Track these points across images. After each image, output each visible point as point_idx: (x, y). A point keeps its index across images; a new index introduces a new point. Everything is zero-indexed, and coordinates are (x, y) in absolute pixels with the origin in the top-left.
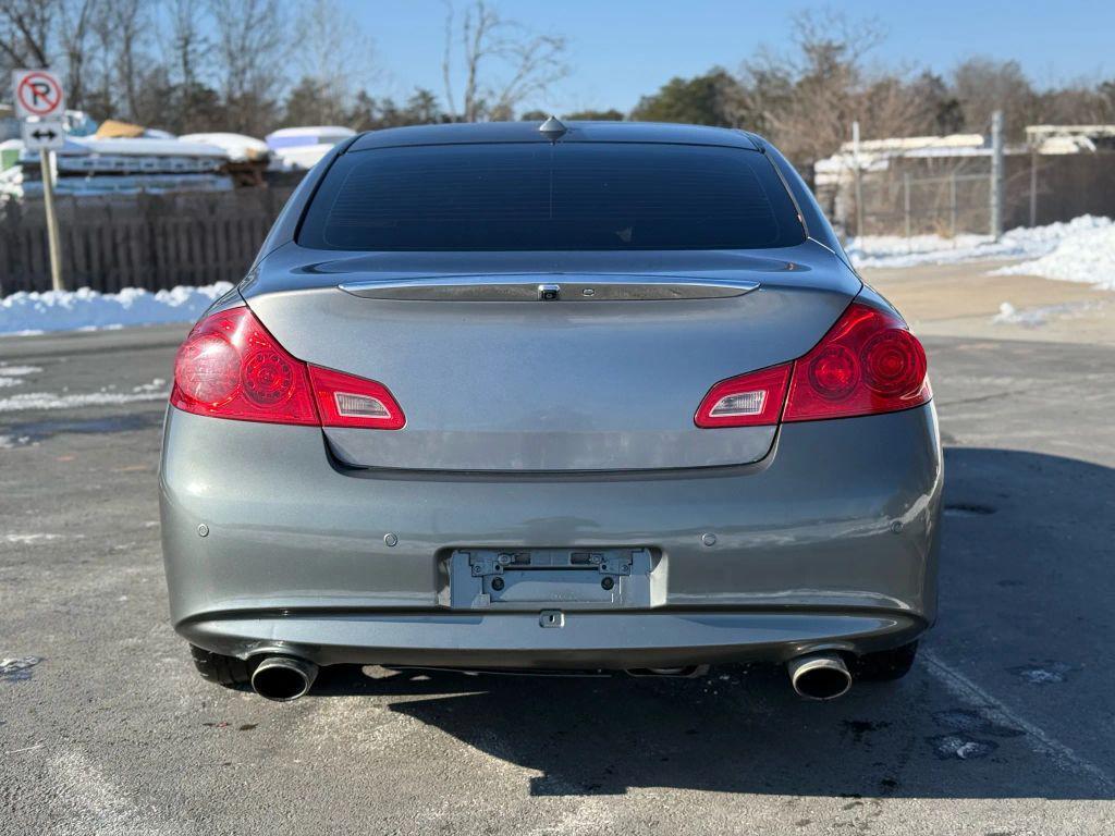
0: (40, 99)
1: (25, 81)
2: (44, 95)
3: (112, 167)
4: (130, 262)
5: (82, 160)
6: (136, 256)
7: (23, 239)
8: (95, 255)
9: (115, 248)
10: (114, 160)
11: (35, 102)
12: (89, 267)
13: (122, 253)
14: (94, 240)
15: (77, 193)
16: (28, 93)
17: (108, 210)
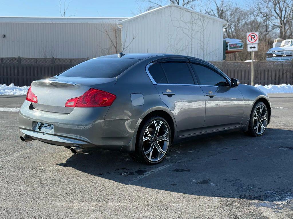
0: (252, 39)
1: (249, 35)
2: (253, 38)
3: (289, 54)
4: (287, 78)
5: (281, 52)
6: (288, 76)
7: (259, 72)
8: (277, 76)
9: (283, 74)
10: (289, 52)
11: (251, 40)
12: (275, 79)
13: (285, 76)
14: (277, 72)
15: (278, 61)
16: (250, 38)
17: (282, 65)
